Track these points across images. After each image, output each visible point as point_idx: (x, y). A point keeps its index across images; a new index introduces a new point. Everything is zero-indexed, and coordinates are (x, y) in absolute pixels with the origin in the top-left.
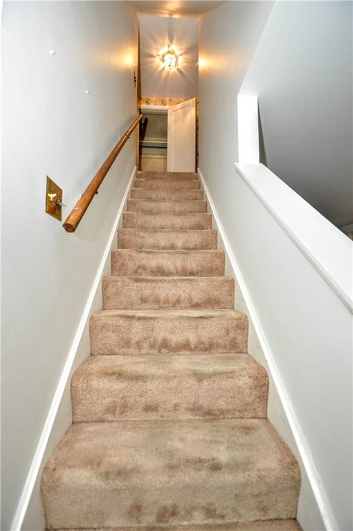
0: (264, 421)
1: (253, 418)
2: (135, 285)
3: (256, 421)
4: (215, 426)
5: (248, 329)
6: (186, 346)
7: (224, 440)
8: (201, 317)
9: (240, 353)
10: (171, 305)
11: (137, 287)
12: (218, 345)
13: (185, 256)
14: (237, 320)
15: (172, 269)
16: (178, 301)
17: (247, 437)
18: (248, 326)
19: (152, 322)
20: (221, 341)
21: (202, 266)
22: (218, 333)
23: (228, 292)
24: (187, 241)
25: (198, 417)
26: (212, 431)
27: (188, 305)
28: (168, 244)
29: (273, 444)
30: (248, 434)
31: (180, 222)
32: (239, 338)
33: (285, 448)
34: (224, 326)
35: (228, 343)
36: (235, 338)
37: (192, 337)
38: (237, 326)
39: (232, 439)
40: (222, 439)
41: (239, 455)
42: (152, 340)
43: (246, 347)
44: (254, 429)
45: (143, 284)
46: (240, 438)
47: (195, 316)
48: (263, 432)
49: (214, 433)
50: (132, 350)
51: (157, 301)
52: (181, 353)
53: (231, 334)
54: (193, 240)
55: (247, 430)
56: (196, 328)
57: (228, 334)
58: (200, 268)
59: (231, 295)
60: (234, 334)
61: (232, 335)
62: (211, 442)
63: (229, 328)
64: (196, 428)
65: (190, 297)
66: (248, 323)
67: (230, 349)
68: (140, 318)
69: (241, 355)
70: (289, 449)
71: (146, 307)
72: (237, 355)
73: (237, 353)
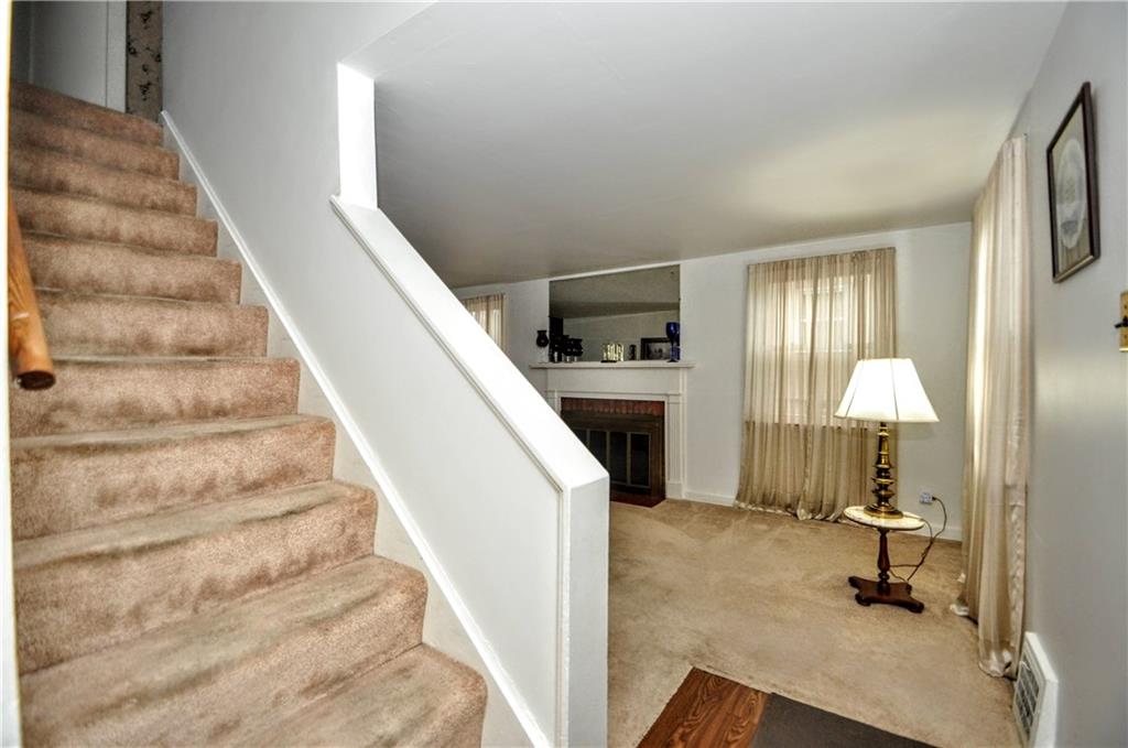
0: (420, 649)
1: (405, 651)
2: (80, 465)
3: (411, 654)
4: (354, 695)
5: (376, 514)
6: (261, 579)
7: (381, 705)
8: (291, 513)
9: (363, 557)
10: (189, 497)
11: (88, 469)
12: (325, 557)
13: (205, 374)
14: (358, 501)
15: (167, 405)
16: (210, 486)
17: (411, 680)
18: (376, 509)
19: (179, 551)
20: (330, 549)
21: (246, 394)
22: (325, 535)
23: (323, 449)
24: (187, 331)
25: (317, 698)
26: (355, 703)
27: (235, 489)
28: (131, 334)
29: (447, 672)
30: (409, 677)
31: (152, 270)
32: (362, 533)
33: (461, 668)
34: (338, 518)
35: (341, 547)
36: (355, 535)
37: (273, 558)
38: (360, 512)
39: (391, 697)
40: (376, 705)
41: (410, 710)
42: (175, 592)
43: (372, 545)
44: (414, 667)
45: (107, 462)
46: (402, 689)
47: (278, 512)
48: (428, 662)
49: (360, 704)
50: (120, 632)
51: (150, 493)
52: (247, 596)
53: (347, 531)
54: (205, 327)
55: (404, 672)
56: (283, 537)
57: (343, 530)
58: (242, 399)
59: (326, 455)
60: (354, 528)
61: (349, 531)
62: (364, 718)
63: (346, 521)
64: (326, 714)
65: (239, 472)
66: (377, 505)
67: (346, 556)
68: (139, 552)
69: (366, 560)
70: (467, 668)
71: (116, 516)
72: (358, 563)
73: (357, 559)
